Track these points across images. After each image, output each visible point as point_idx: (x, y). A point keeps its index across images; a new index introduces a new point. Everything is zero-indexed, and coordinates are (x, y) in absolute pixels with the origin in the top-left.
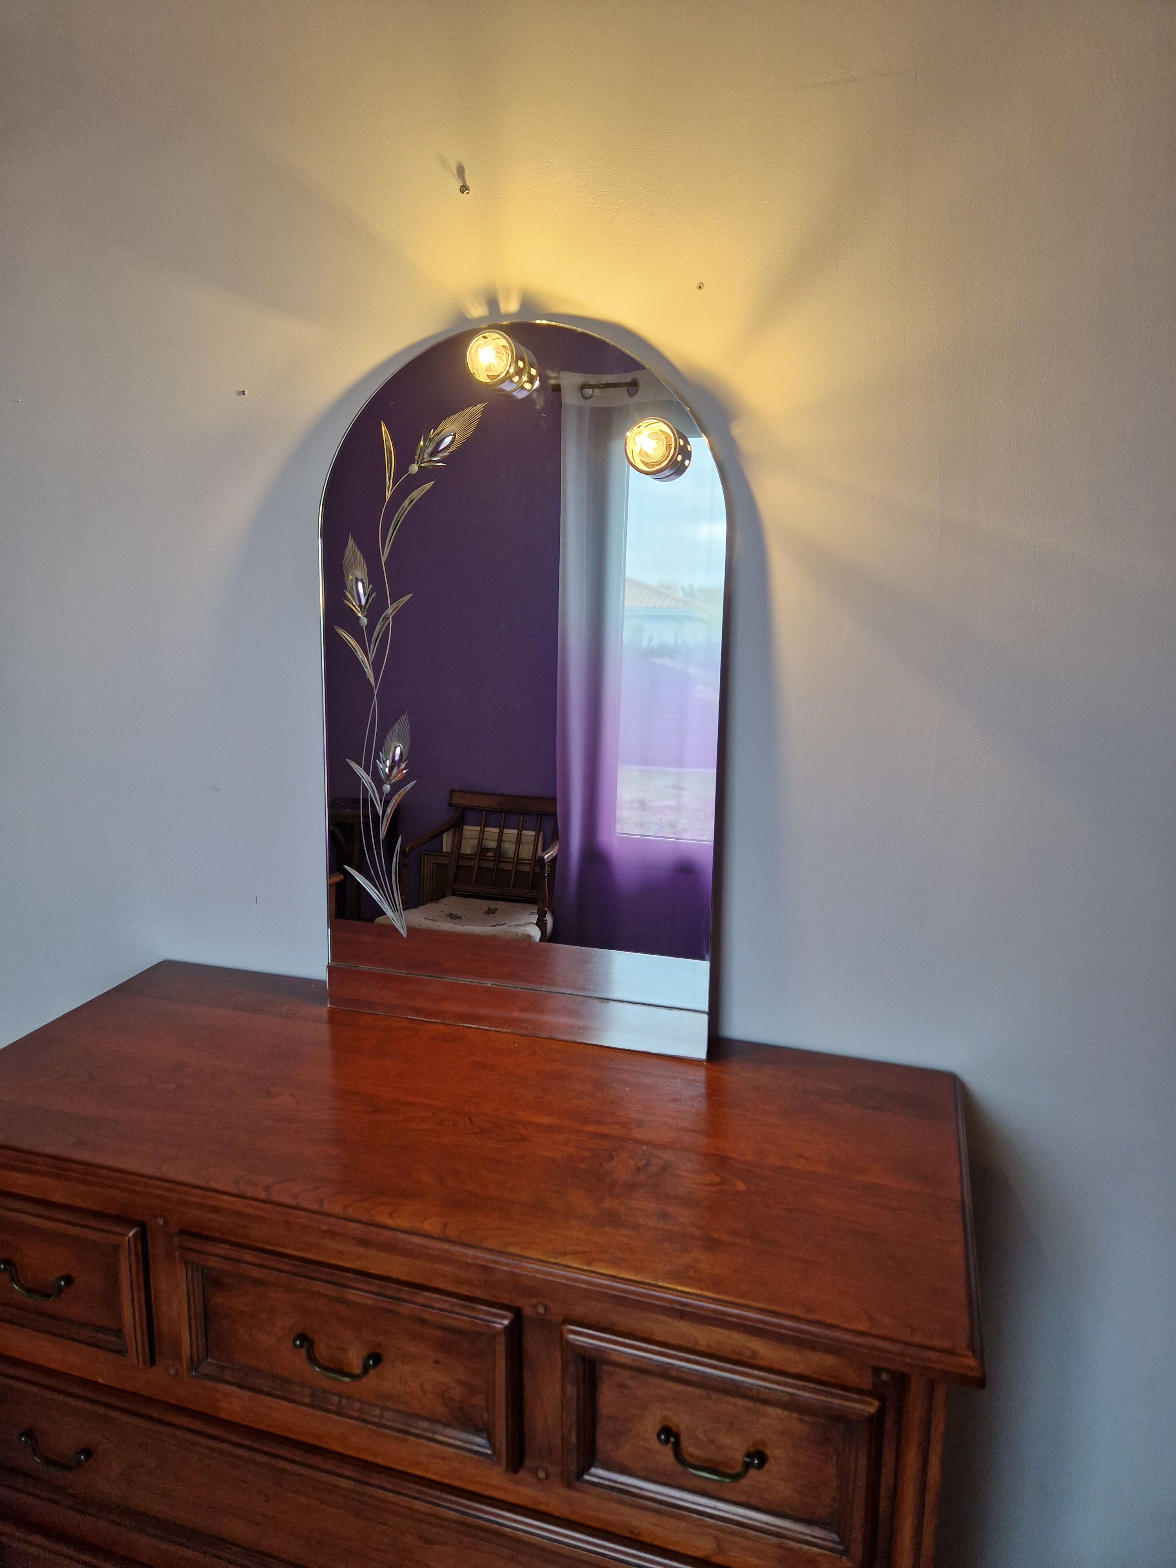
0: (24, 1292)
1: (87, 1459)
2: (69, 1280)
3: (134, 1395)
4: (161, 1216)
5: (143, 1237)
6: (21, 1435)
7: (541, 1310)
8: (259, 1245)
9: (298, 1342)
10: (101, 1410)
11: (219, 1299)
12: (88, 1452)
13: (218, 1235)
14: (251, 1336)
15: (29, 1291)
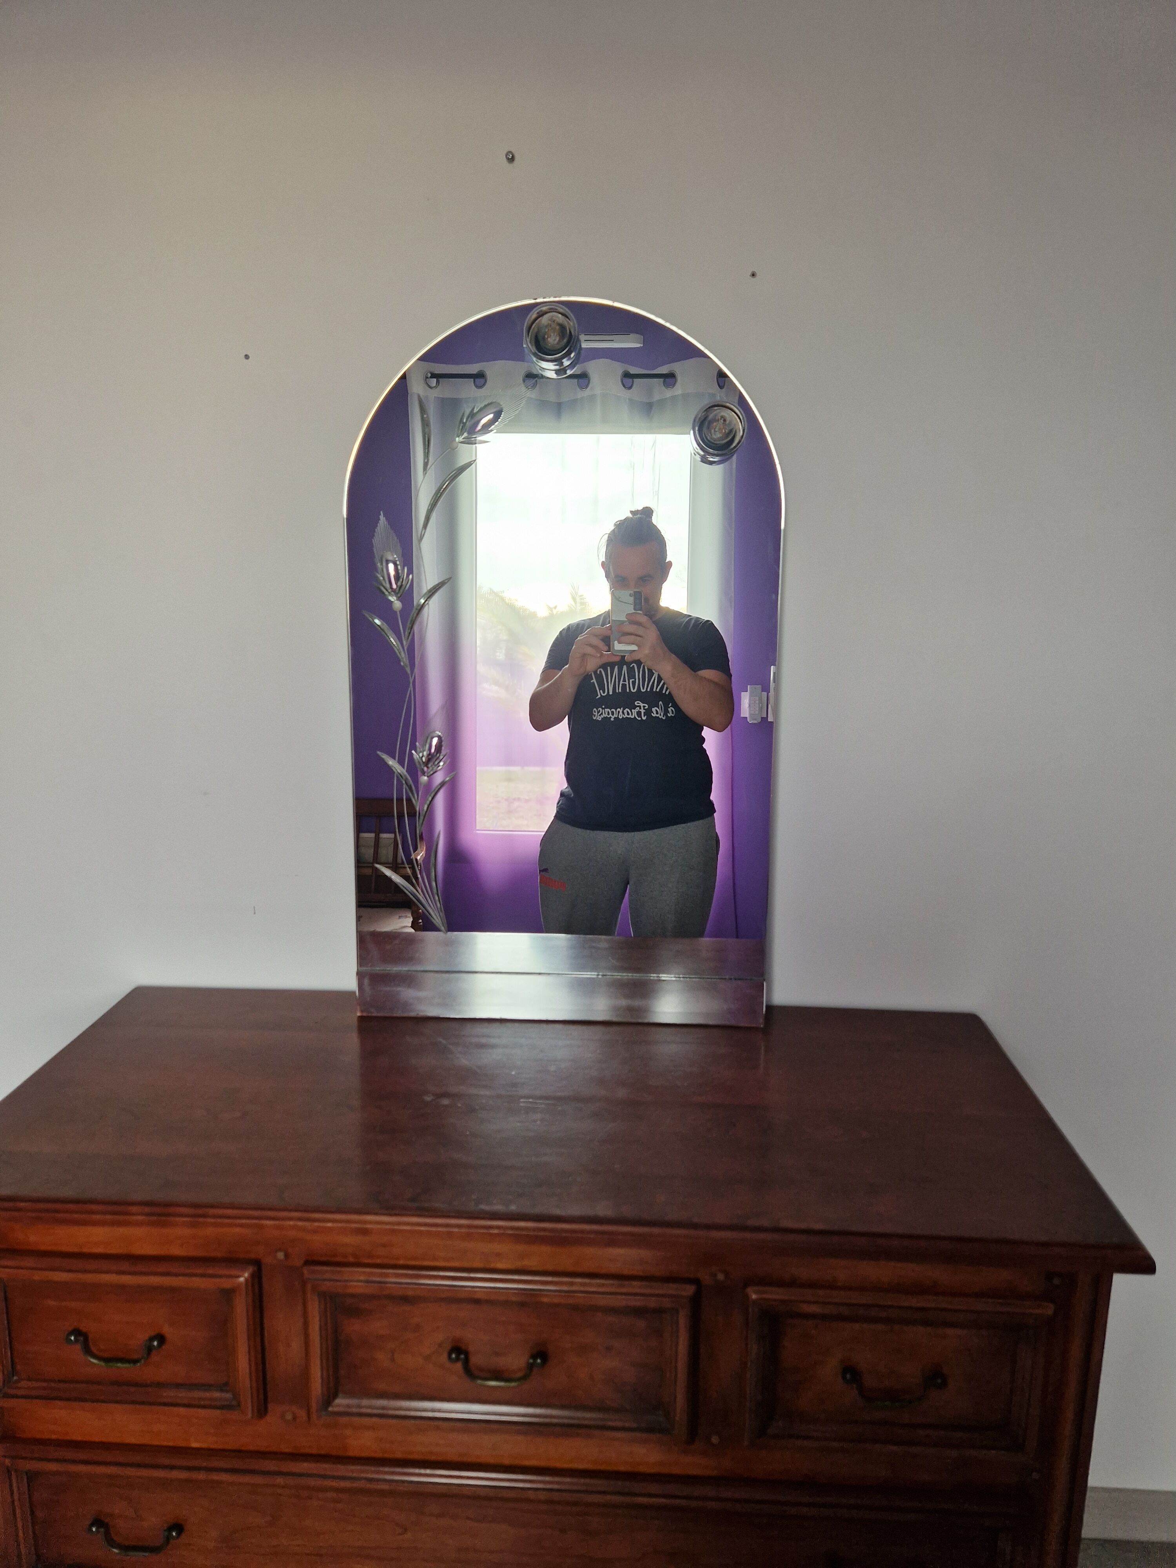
0: (102, 1363)
1: (179, 1534)
2: (162, 1339)
3: (239, 1453)
4: (280, 1250)
5: (257, 1278)
6: (92, 1525)
7: (721, 1277)
8: (401, 1262)
9: (454, 1356)
10: (202, 1476)
11: (354, 1327)
12: (179, 1527)
13: (351, 1260)
14: (393, 1360)
15: (107, 1360)
